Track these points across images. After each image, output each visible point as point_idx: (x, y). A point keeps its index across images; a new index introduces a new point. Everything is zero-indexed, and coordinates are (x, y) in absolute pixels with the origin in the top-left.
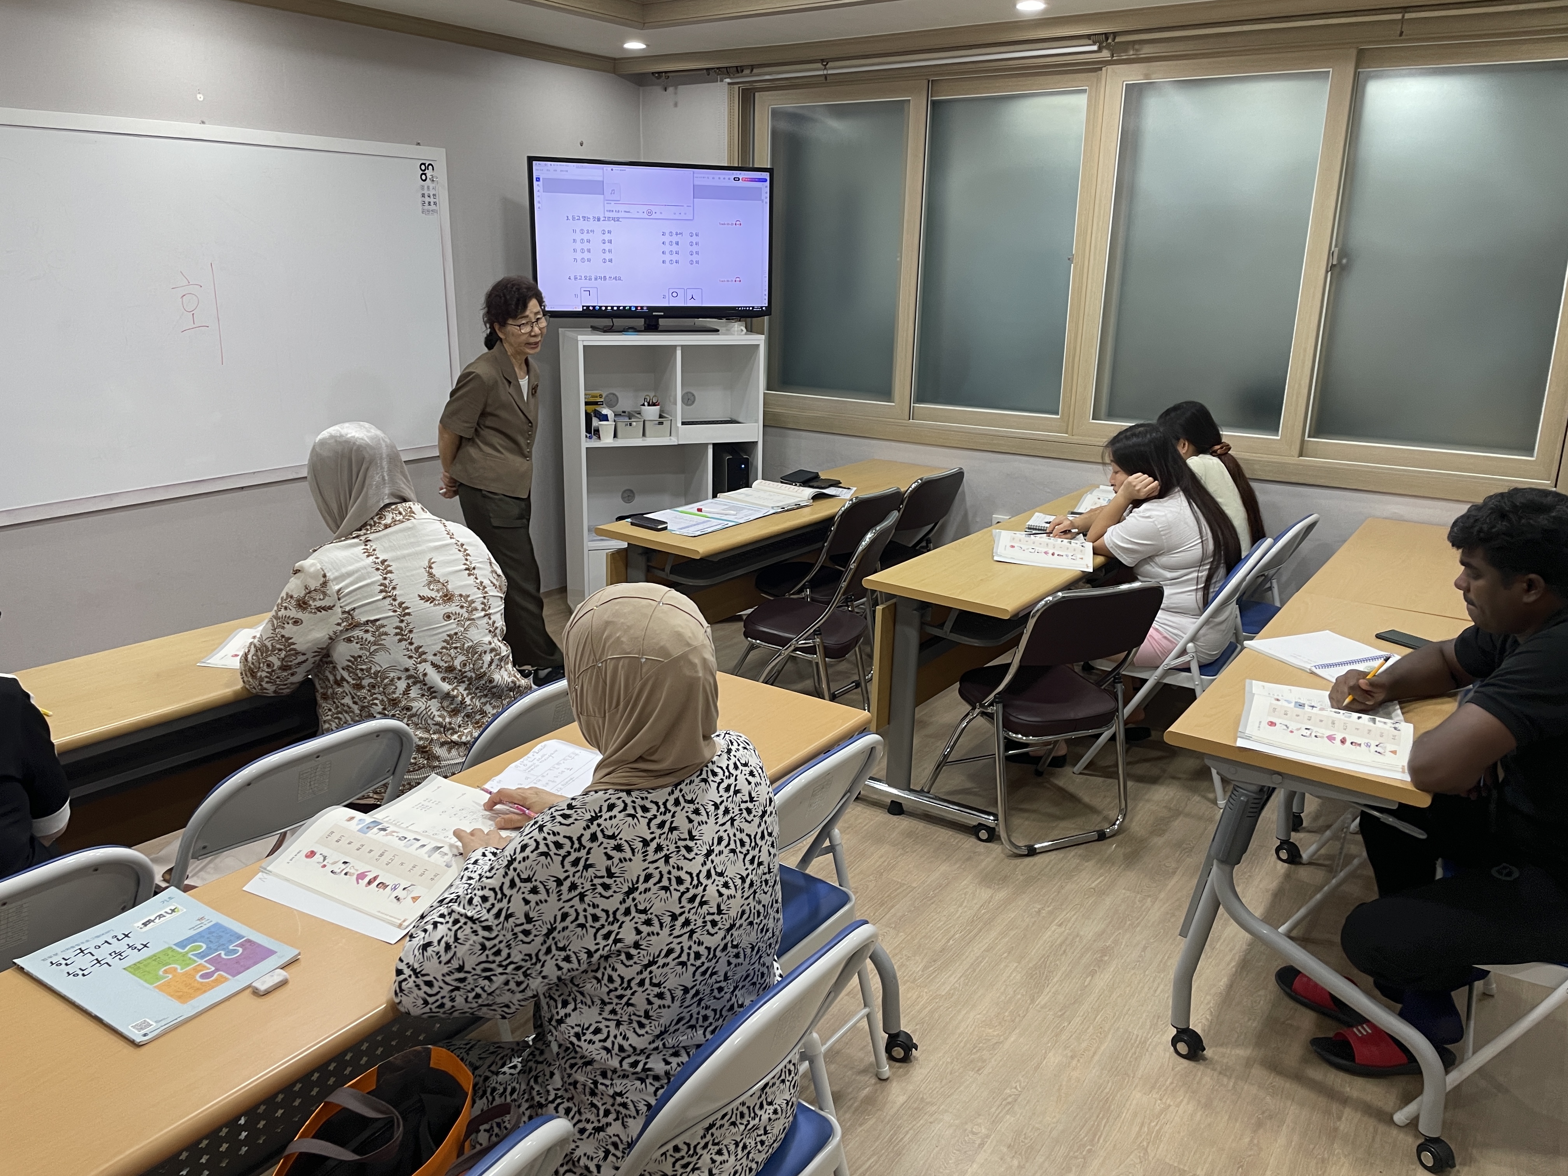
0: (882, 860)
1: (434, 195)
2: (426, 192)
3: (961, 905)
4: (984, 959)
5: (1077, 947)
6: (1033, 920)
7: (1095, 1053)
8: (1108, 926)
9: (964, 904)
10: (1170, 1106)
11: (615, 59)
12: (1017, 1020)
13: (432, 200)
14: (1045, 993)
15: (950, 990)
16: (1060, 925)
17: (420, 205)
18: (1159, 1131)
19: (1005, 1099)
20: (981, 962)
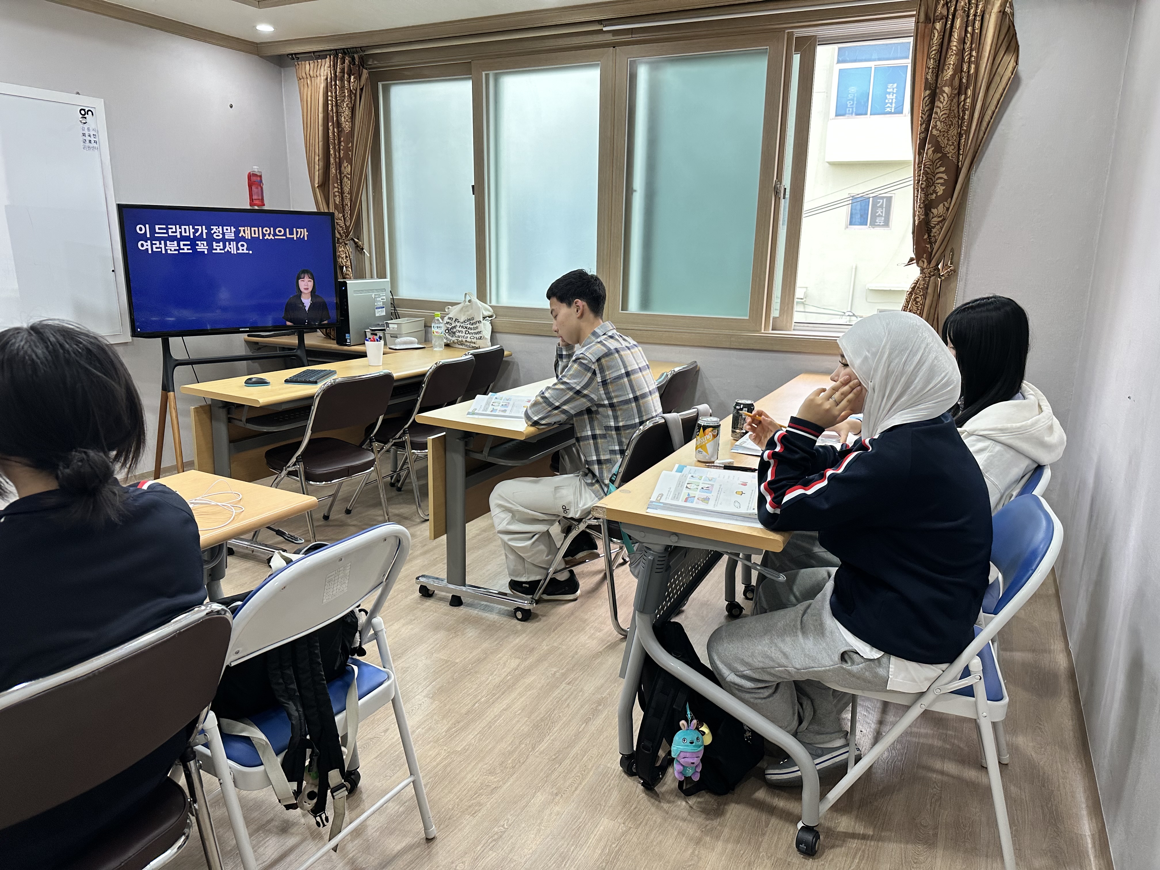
0: (436, 642)
1: (95, 136)
2: (87, 133)
3: (492, 674)
4: (500, 717)
5: (579, 700)
6: (548, 681)
7: (576, 789)
9: (495, 673)
10: (630, 828)
11: (257, 44)
12: (517, 766)
13: (93, 139)
14: (545, 741)
15: (466, 746)
16: (569, 684)
17: (82, 144)
19: (492, 837)
20: (498, 720)
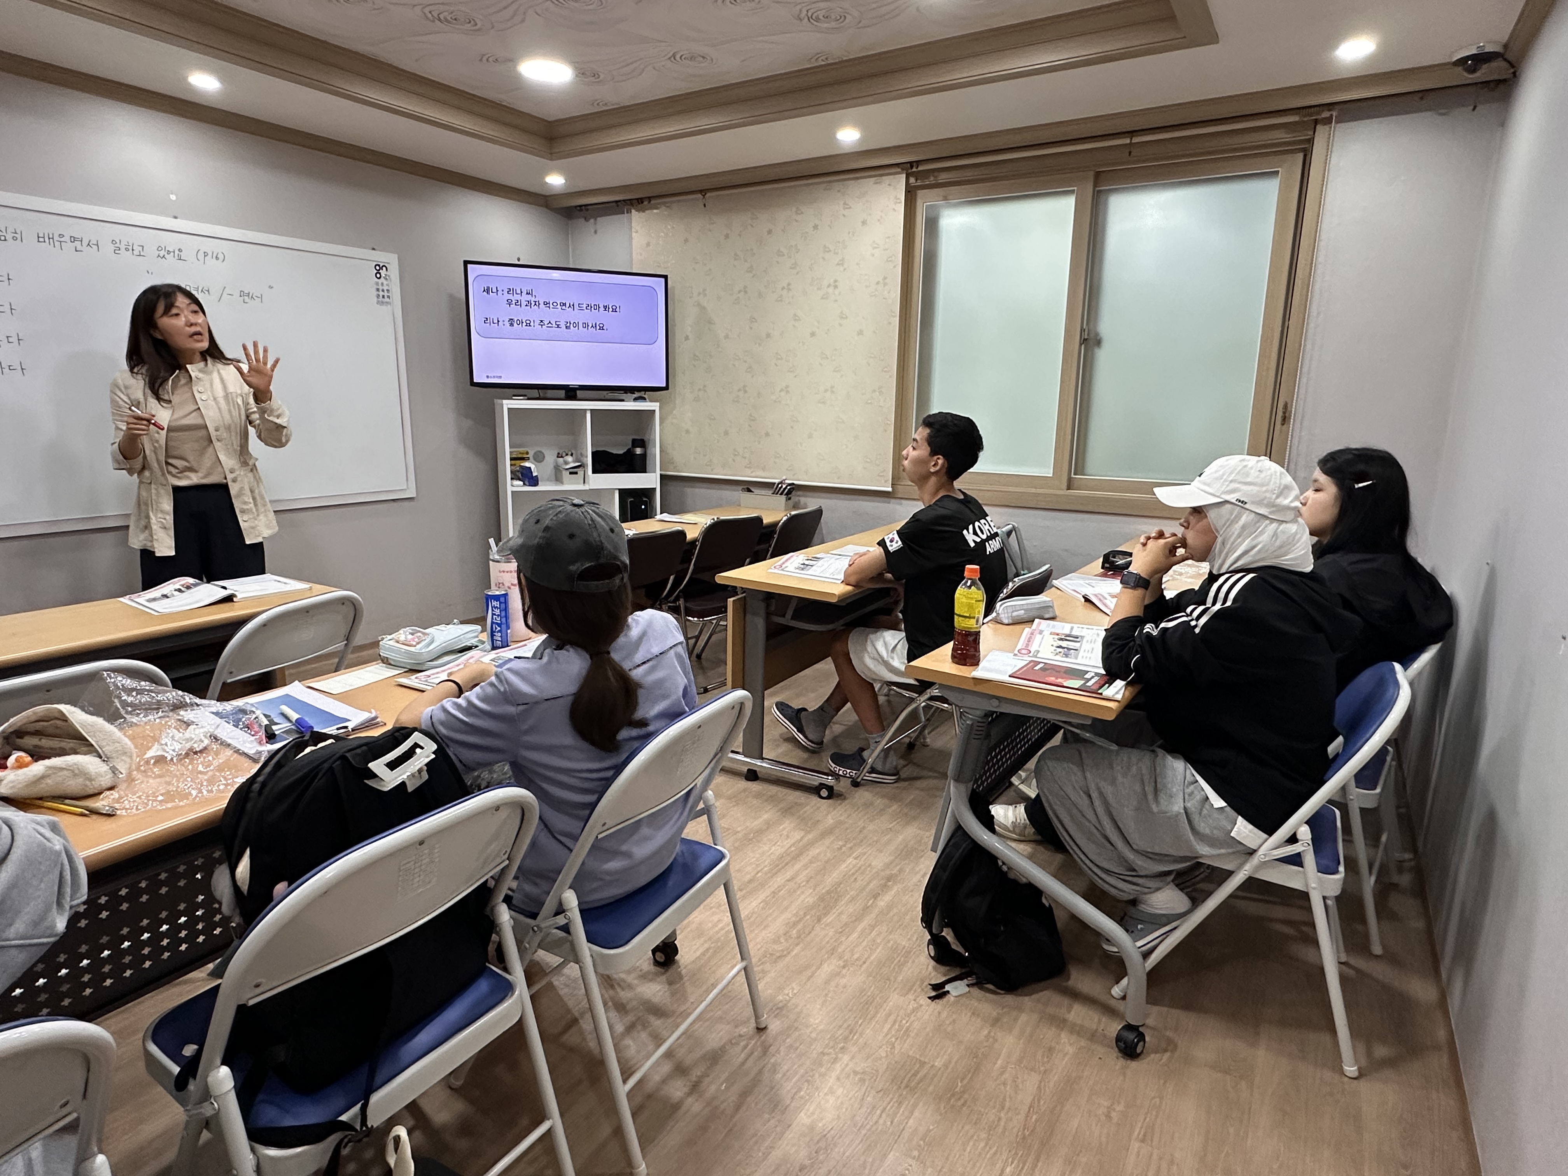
1: (388, 290)
2: (381, 288)
3: (775, 844)
4: (784, 887)
5: (867, 876)
6: (834, 855)
7: (864, 963)
8: (896, 858)
9: (778, 843)
10: (921, 1006)
11: (545, 196)
12: (802, 937)
13: (386, 294)
14: (831, 914)
16: (856, 859)
17: (376, 299)
18: (907, 1029)
